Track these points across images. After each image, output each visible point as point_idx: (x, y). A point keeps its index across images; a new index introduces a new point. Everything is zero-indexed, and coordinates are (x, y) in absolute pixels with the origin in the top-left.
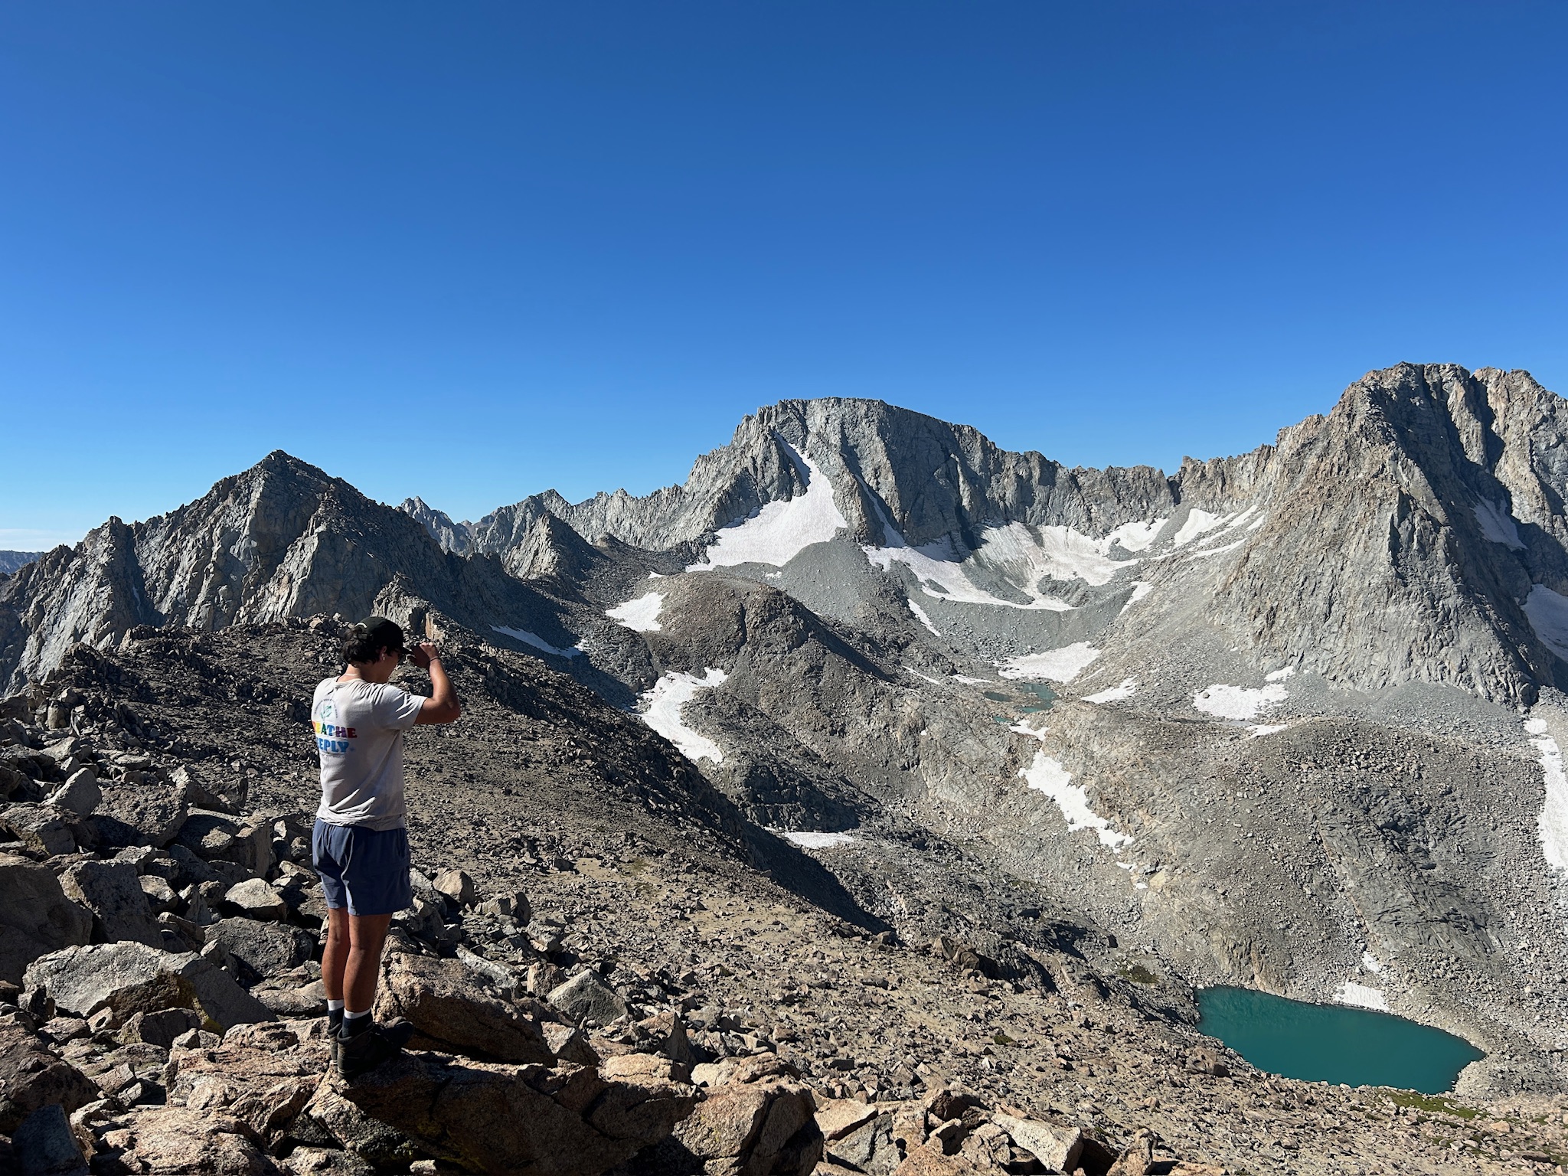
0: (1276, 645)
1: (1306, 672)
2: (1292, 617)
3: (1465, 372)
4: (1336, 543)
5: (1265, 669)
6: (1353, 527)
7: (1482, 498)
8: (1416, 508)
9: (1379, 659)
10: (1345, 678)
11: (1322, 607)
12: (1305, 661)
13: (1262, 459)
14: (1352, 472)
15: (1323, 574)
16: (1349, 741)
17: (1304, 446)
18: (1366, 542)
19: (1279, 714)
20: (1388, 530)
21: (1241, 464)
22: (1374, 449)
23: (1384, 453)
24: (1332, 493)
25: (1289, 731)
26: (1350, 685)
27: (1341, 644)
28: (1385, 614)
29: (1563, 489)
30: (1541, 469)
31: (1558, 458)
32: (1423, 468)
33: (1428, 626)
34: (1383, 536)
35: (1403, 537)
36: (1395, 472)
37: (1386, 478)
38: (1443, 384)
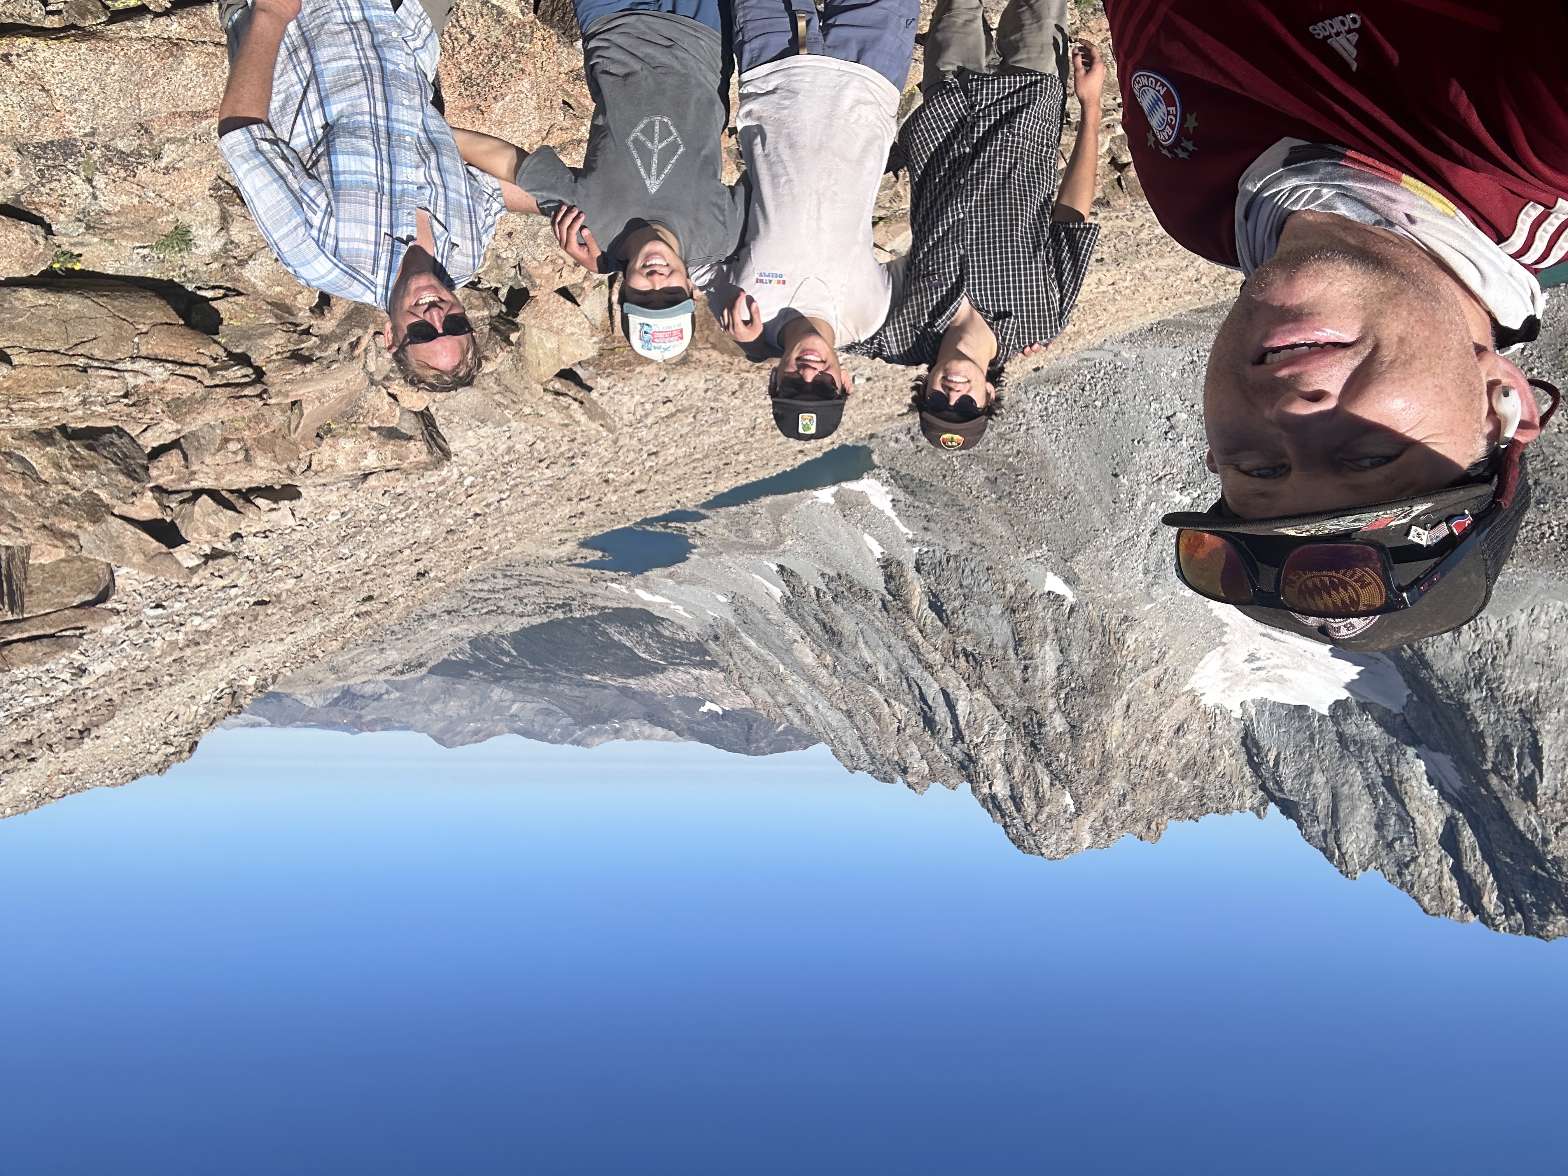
3: (1483, 920)
20: (1544, 767)
23: (1557, 848)
28: (1540, 681)
29: (1385, 800)
30: (1406, 820)
31: (1391, 829)
32: (1516, 829)
33: (1494, 670)
34: (1549, 762)
35: (1528, 760)
36: (1544, 828)
37: (1553, 822)
38: (1505, 913)
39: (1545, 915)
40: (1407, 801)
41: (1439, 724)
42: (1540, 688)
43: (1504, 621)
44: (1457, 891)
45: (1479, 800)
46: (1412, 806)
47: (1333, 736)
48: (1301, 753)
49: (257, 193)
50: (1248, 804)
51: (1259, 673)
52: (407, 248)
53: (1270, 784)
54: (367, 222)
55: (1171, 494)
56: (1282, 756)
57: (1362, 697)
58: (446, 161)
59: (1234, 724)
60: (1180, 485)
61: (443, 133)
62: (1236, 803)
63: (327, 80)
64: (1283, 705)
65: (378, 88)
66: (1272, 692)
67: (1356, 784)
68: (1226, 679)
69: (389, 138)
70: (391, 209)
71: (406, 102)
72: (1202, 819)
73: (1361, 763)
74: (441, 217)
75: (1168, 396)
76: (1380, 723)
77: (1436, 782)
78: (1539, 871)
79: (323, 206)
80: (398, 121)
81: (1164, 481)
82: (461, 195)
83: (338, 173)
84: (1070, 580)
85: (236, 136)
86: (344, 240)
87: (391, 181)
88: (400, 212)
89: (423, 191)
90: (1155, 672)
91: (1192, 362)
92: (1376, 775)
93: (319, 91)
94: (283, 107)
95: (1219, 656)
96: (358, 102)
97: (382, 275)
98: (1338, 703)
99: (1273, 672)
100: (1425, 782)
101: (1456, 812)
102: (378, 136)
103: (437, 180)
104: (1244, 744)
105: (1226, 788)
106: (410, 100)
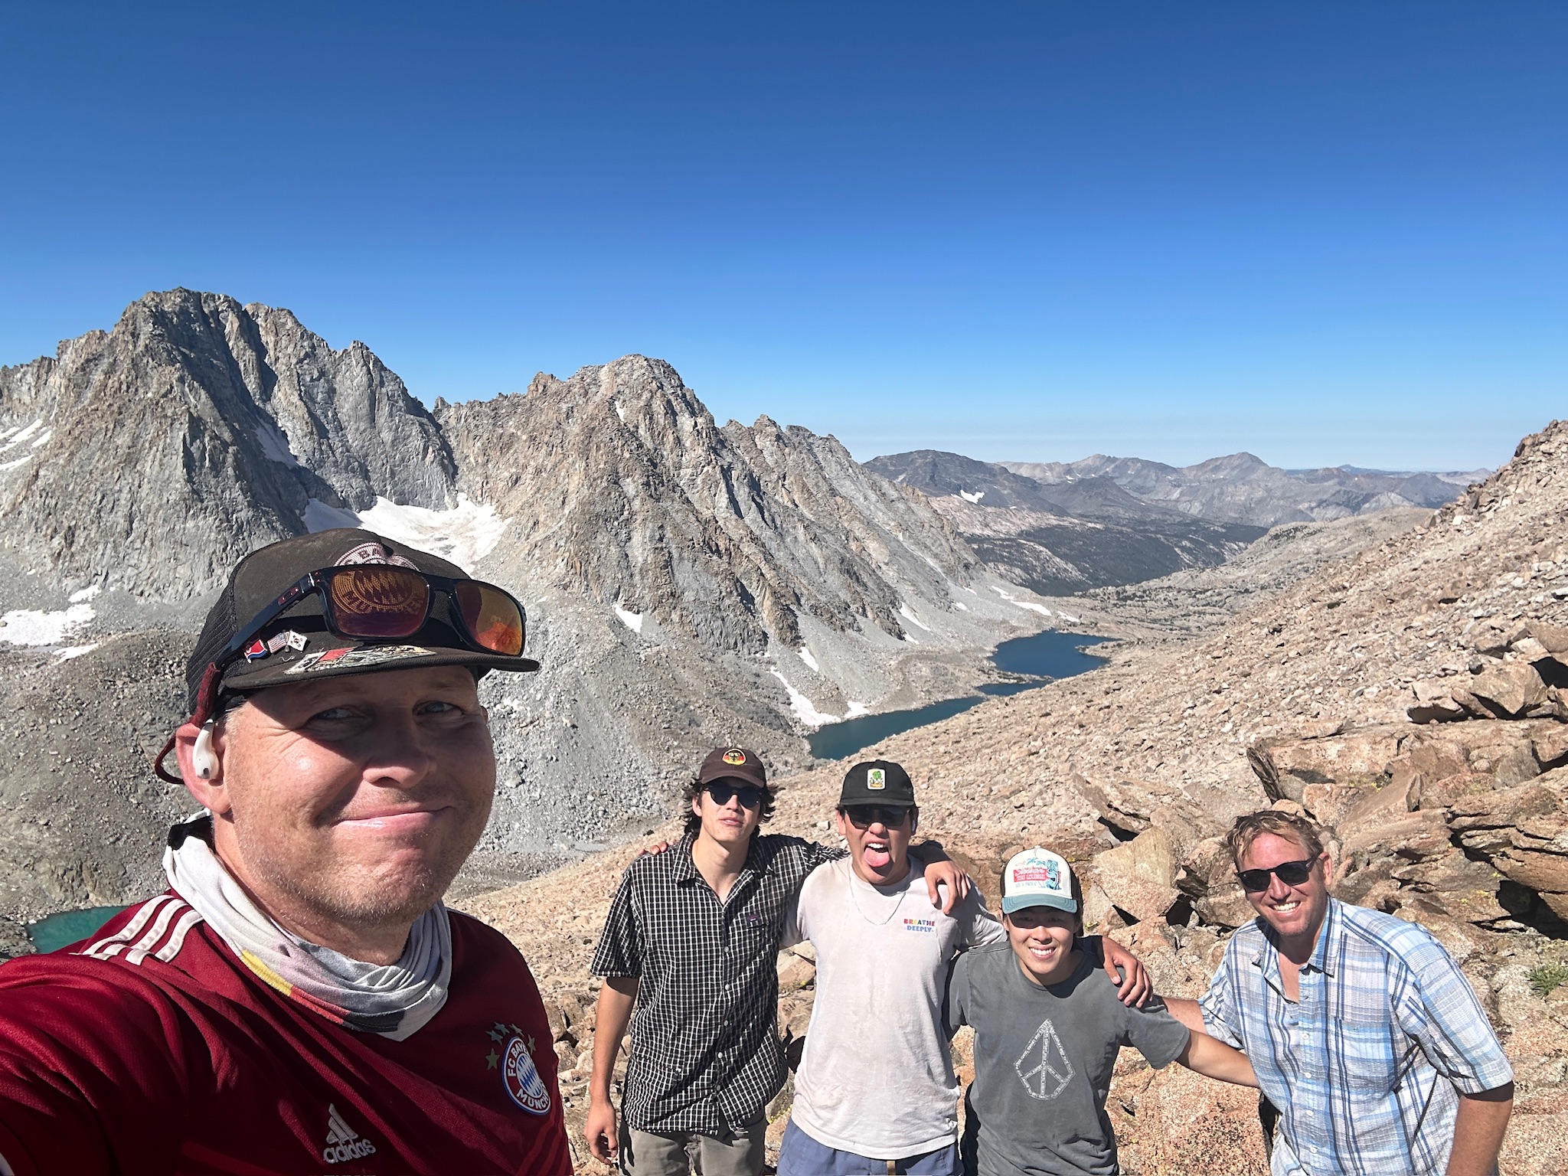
0: (77, 565)
1: (112, 589)
2: (92, 536)
3: (238, 305)
4: (131, 460)
5: (68, 590)
6: (147, 445)
7: (262, 421)
8: (205, 429)
9: (183, 571)
10: (152, 592)
11: (122, 524)
12: (111, 579)
13: (43, 371)
14: (141, 391)
15: (120, 491)
16: (161, 652)
17: (88, 361)
18: (161, 460)
19: (86, 636)
20: (181, 449)
21: (19, 376)
22: (160, 369)
23: (172, 373)
24: (123, 410)
25: (100, 650)
26: (159, 599)
27: (145, 560)
28: (184, 529)
29: (326, 416)
30: (307, 398)
31: (321, 389)
32: (208, 391)
33: (225, 539)
34: (177, 454)
35: (196, 455)
36: (183, 392)
37: (175, 398)
38: (219, 313)
39: (183, 312)
40: (306, 416)
41: (276, 489)
42: (184, 523)
43: (215, 585)
44: (262, 332)
45: (241, 417)
46: (302, 411)
47: (373, 476)
48: (403, 460)
49: (1473, 1022)
50: (452, 411)
51: (441, 536)
52: (1309, 961)
53: (432, 429)
54: (1353, 988)
55: (521, 708)
56: (420, 457)
57: (346, 513)
58: (1266, 1052)
59: (465, 487)
60: (513, 716)
61: (1269, 1081)
62: (463, 412)
63: (1396, 1138)
64: (419, 505)
65: (1341, 1127)
66: (429, 516)
67: (353, 431)
68: (472, 530)
69: (1329, 1076)
70: (1327, 1002)
71: (1310, 1113)
72: (495, 396)
73: (348, 451)
74: (1273, 994)
75: (523, 805)
76: (330, 489)
77: (279, 433)
78: (187, 352)
79: (1401, 1005)
80: (1319, 1094)
81: (528, 721)
82: (1250, 1016)
83: (1385, 1040)
84: (618, 625)
85: (1495, 1081)
86: (1379, 971)
87: (1327, 1031)
88: (1317, 1000)
89: (1292, 1021)
90: (538, 536)
91: (499, 838)
92: (335, 441)
93: (1405, 1127)
94: (1442, 1110)
95: (478, 552)
96: (1362, 1114)
97: (1336, 934)
98: (368, 507)
99: (428, 537)
100: (289, 434)
101: (261, 405)
102: (1341, 1078)
103: (1276, 1032)
104: (456, 468)
105: (472, 426)
106: (1305, 1115)
